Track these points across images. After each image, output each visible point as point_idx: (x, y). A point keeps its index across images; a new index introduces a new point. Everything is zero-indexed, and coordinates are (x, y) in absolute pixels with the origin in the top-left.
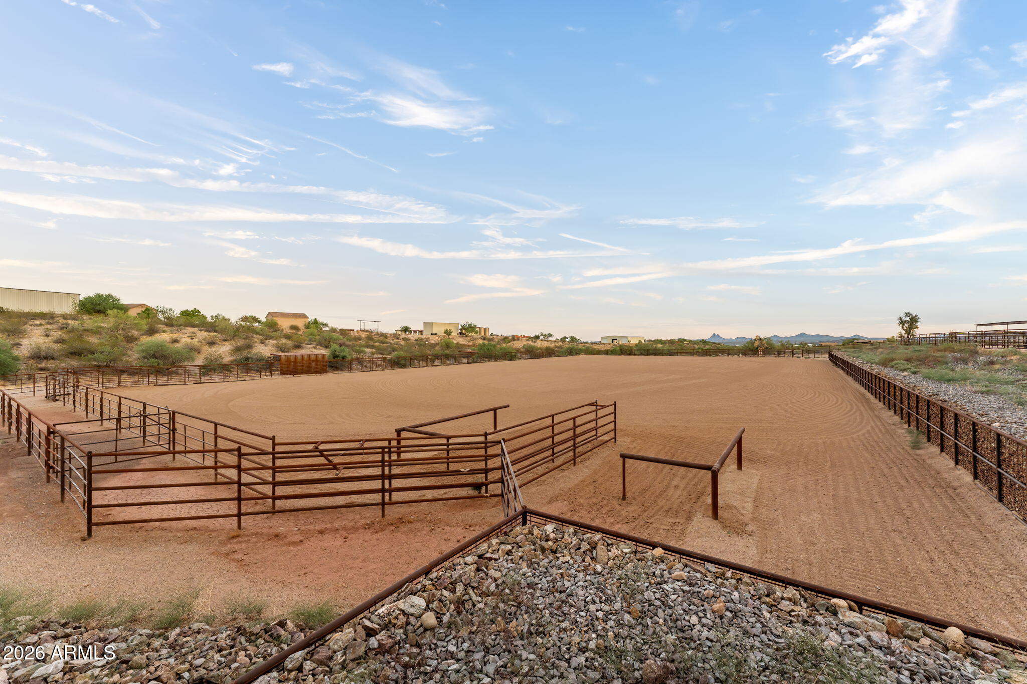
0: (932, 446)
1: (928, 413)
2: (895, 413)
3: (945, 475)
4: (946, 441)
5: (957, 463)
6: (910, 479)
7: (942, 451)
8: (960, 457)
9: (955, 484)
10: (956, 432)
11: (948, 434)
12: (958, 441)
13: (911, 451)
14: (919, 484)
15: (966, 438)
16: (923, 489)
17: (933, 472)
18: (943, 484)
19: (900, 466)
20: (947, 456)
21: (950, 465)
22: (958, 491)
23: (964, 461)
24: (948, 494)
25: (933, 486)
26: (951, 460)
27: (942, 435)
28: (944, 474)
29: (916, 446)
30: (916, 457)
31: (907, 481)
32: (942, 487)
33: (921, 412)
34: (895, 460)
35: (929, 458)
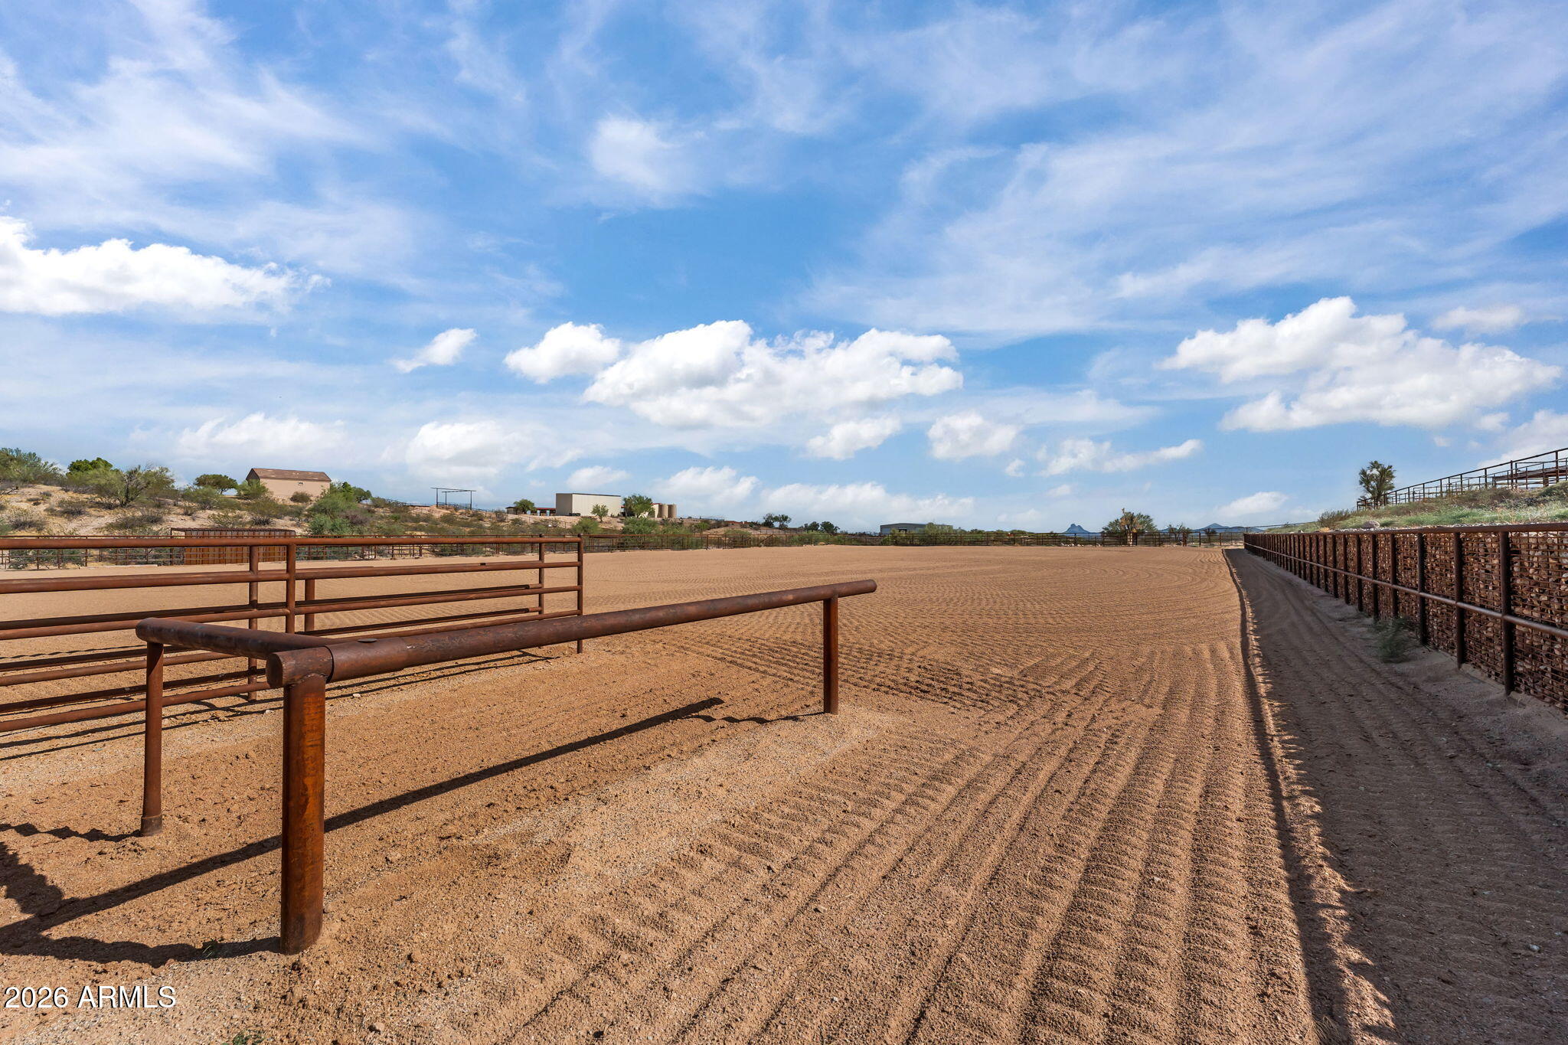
0: (1435, 653)
1: (1423, 567)
2: (1348, 601)
3: (1483, 722)
4: (1473, 627)
5: (1511, 685)
6: (1375, 734)
7: (1463, 659)
8: (1521, 666)
9: (1521, 745)
10: (1509, 590)
11: (1482, 606)
12: (1516, 615)
13: (1384, 668)
14: (1406, 747)
15: (1544, 598)
16: (1417, 764)
17: (1443, 715)
18: (1481, 746)
19: (1347, 699)
20: (1477, 673)
21: (1490, 693)
22: (1537, 769)
23: (1537, 675)
24: (1506, 779)
25: (1451, 753)
26: (1491, 681)
27: (1463, 613)
28: (1478, 718)
29: (1394, 654)
30: (1394, 679)
31: (1367, 738)
32: (1482, 755)
33: (1403, 576)
34: (1336, 685)
35: (1429, 680)
